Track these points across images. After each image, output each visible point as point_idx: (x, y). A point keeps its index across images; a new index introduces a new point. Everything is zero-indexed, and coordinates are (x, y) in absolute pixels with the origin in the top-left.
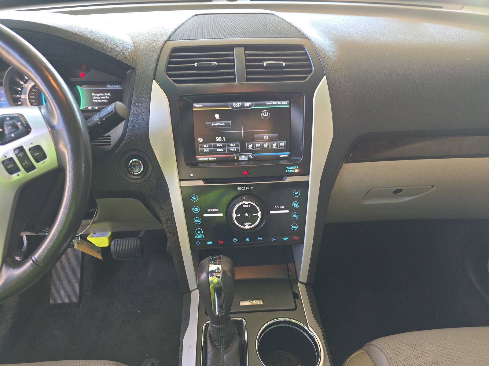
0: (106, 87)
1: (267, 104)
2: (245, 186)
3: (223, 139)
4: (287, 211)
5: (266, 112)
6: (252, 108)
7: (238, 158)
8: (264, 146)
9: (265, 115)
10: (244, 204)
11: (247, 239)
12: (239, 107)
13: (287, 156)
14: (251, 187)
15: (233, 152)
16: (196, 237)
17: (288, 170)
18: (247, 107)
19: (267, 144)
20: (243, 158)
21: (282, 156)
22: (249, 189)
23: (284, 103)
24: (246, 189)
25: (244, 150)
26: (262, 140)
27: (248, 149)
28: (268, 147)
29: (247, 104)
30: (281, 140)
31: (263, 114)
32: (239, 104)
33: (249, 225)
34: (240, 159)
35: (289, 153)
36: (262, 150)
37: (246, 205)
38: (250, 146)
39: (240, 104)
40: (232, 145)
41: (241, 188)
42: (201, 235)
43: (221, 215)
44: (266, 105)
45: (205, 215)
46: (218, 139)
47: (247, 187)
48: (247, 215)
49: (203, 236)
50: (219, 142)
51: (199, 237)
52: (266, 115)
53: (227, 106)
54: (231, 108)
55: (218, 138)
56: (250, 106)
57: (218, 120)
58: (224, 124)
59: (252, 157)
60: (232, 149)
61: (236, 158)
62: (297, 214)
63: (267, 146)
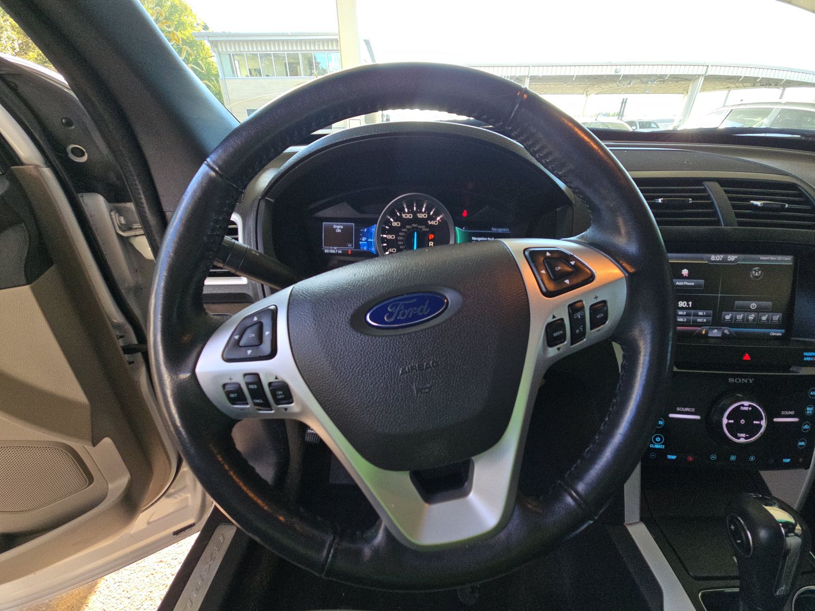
0: (491, 230)
1: (761, 258)
2: (741, 376)
3: (688, 304)
4: (795, 420)
5: (759, 270)
6: (739, 263)
7: (707, 333)
8: (749, 318)
9: (755, 274)
10: (743, 405)
11: (733, 458)
12: (719, 261)
13: (780, 334)
14: (750, 379)
15: (701, 325)
16: (652, 446)
17: (806, 356)
18: (731, 262)
19: (753, 315)
20: (715, 333)
21: (774, 334)
22: (746, 382)
23: (786, 259)
24: (743, 382)
25: (717, 322)
26: (748, 310)
27: (724, 321)
28: (754, 320)
29: (732, 258)
30: (774, 310)
31: (754, 272)
32: (720, 257)
33: (746, 438)
34: (710, 335)
35: (783, 331)
36: (745, 324)
37: (746, 406)
38: (728, 317)
39: (722, 256)
40: (701, 313)
41: (734, 380)
42: (661, 445)
43: (698, 417)
44: (759, 260)
45: (671, 415)
46: (682, 304)
47: (743, 380)
48: (743, 421)
49: (663, 447)
50: (682, 308)
51: (657, 446)
52: (757, 274)
53: (702, 259)
54: (706, 262)
55: (681, 302)
56: (736, 260)
57: (685, 278)
58: (693, 284)
59: (728, 333)
60: (699, 320)
61: (704, 332)
62: (809, 425)
63: (753, 318)
